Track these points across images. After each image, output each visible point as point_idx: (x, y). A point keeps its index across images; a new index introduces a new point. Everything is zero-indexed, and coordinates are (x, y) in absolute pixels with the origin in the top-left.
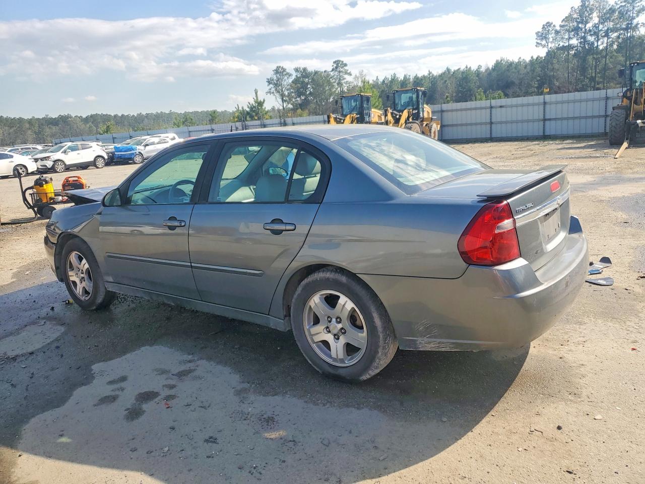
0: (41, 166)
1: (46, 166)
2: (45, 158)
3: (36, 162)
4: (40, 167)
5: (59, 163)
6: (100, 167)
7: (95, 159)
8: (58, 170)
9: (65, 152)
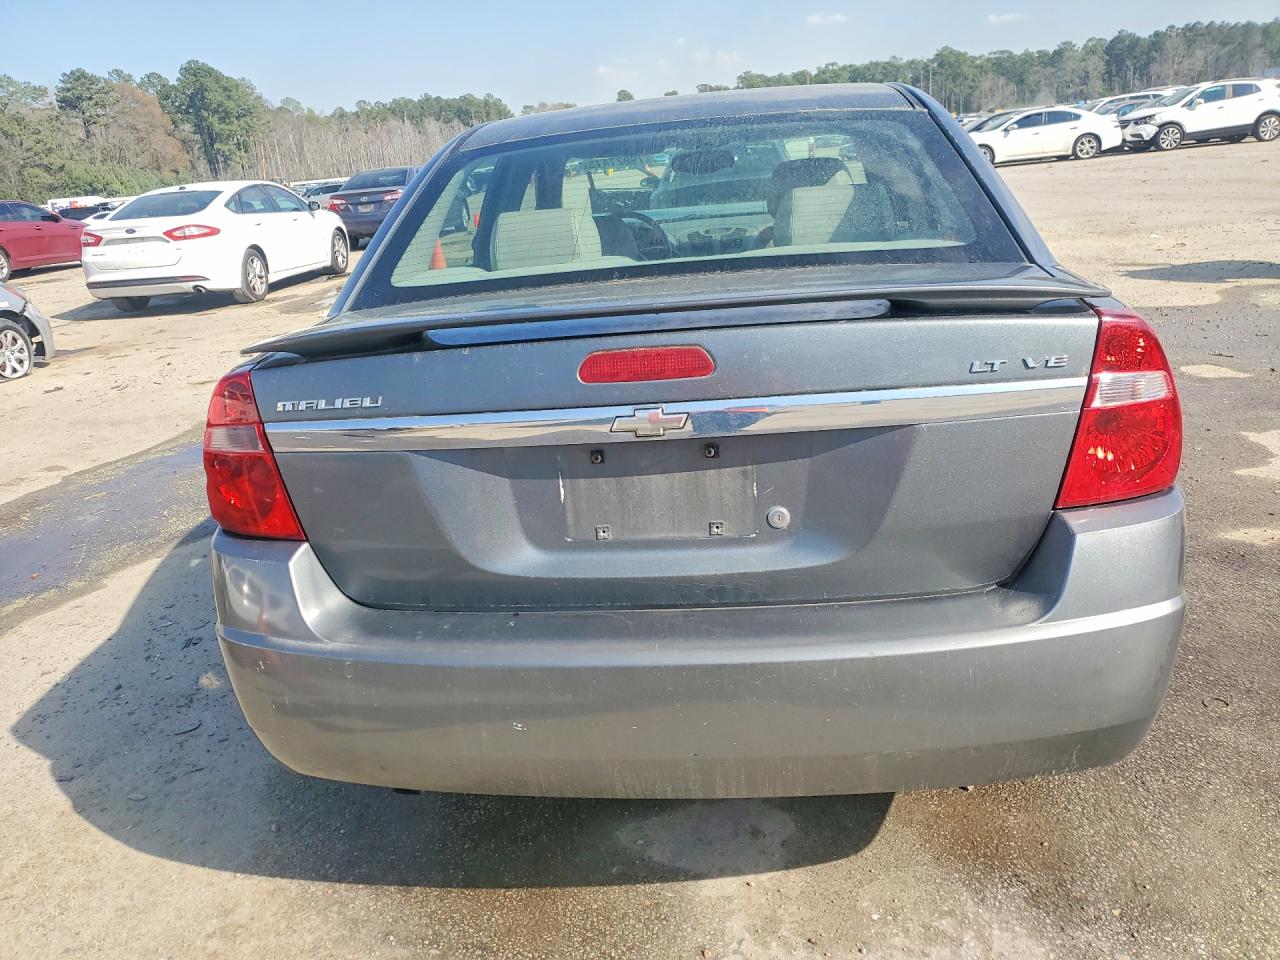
0: (1133, 136)
1: (1140, 136)
2: (1145, 118)
3: (1124, 127)
4: (1129, 138)
5: (1171, 130)
6: (1267, 137)
7: (1259, 120)
8: (1164, 146)
9: (1190, 105)
